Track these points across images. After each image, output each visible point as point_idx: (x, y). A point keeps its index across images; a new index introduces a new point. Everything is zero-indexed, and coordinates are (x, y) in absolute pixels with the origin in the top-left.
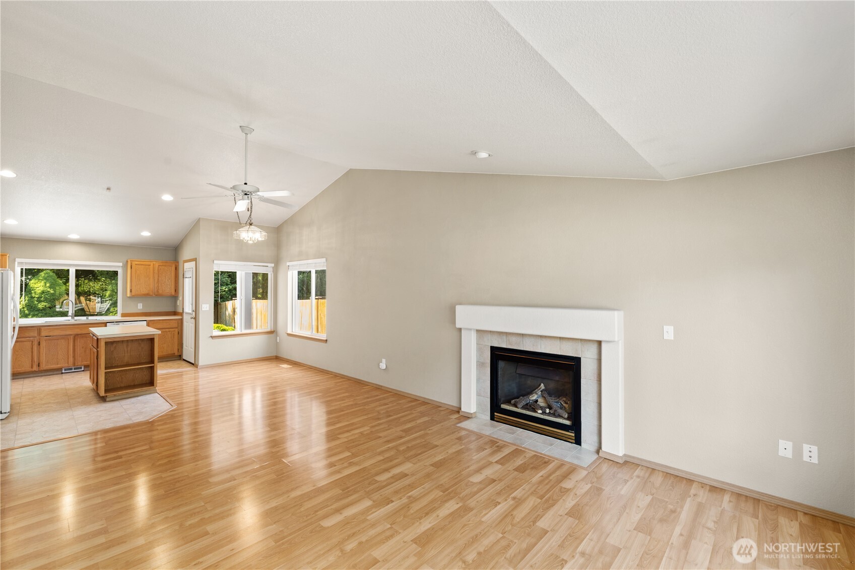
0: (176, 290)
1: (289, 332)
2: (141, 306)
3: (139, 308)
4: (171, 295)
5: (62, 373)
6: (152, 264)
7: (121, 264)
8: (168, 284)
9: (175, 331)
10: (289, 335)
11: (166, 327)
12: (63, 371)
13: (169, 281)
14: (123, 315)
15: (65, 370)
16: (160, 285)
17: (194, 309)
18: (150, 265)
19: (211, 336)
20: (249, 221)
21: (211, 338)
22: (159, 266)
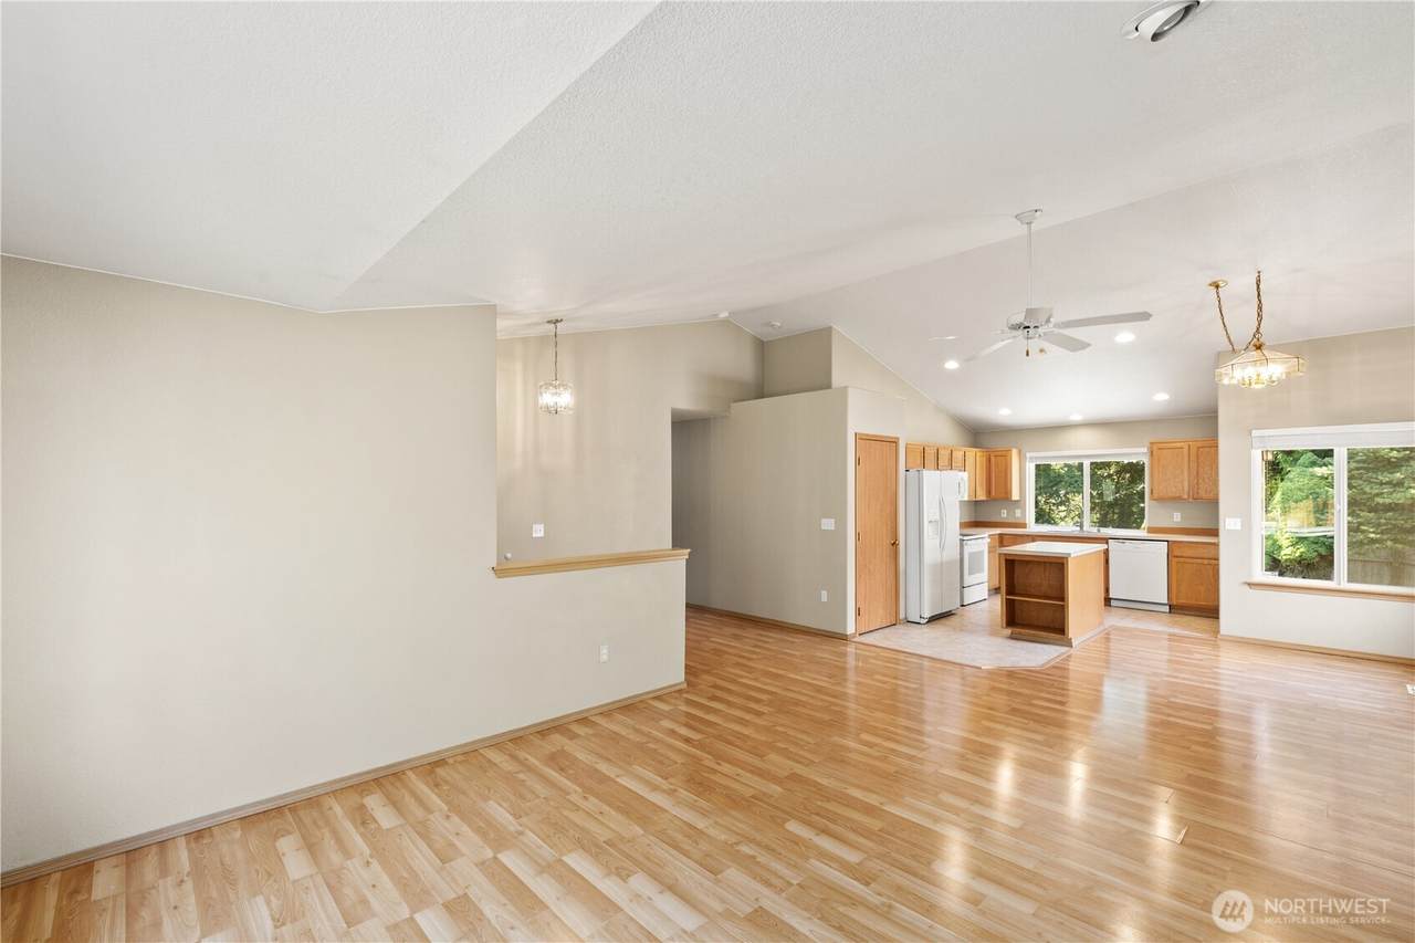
2: (1179, 517)
3: (1175, 521)
7: (1145, 450)
14: (1151, 530)
18: (1183, 448)
19: (1247, 583)
20: (1255, 341)
21: (1247, 586)
22: (1198, 447)
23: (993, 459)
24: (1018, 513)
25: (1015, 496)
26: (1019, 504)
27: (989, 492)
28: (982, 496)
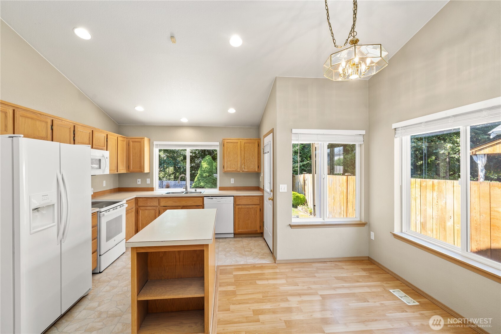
0: (259, 167)
1: (397, 231)
2: (233, 181)
3: (232, 183)
4: (255, 171)
6: (239, 141)
7: (218, 143)
8: (252, 160)
9: (257, 208)
10: (395, 236)
11: (249, 203)
13: (253, 157)
14: (221, 189)
16: (245, 161)
17: (272, 188)
18: (238, 143)
19: (290, 225)
20: (351, 38)
21: (290, 227)
22: (244, 143)
23: (131, 143)
24: (148, 181)
25: (147, 170)
26: (150, 175)
27: (128, 167)
28: (122, 170)
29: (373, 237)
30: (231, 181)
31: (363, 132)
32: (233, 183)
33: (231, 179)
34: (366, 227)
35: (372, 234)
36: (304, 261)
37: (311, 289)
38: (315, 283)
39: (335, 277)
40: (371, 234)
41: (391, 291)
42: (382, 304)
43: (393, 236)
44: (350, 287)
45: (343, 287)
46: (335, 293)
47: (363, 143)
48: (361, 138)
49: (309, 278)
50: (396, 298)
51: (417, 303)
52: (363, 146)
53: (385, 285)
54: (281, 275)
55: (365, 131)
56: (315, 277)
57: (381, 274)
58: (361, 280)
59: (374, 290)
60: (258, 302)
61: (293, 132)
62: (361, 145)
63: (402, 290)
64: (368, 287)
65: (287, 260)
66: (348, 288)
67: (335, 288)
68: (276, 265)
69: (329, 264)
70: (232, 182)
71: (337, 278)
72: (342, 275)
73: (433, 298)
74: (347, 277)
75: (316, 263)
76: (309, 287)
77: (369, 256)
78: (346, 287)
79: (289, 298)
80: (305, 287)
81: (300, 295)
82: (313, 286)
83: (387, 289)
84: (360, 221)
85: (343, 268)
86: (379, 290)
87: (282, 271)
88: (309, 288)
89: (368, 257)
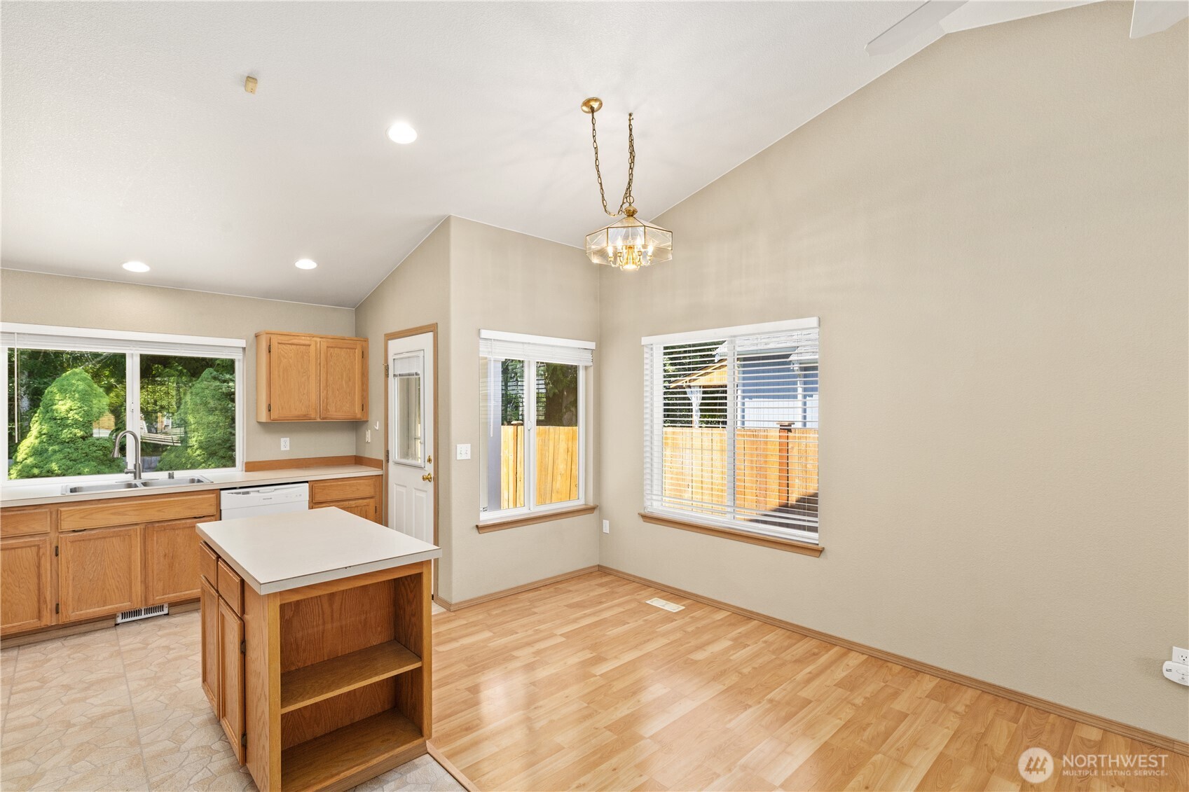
0: (365, 406)
3: (283, 449)
4: (351, 417)
5: (117, 625)
6: (312, 342)
7: (242, 343)
8: (348, 390)
9: (368, 505)
10: (647, 518)
12: (119, 620)
13: (350, 384)
15: (124, 615)
16: (330, 394)
17: (430, 454)
18: (309, 345)
19: (477, 526)
20: (626, 205)
21: (477, 531)
22: (327, 347)
29: (606, 529)
30: (282, 444)
31: (592, 345)
32: (288, 448)
33: (282, 440)
34: (596, 512)
35: (606, 523)
36: (502, 595)
37: (541, 631)
38: (541, 622)
39: (567, 606)
40: (604, 525)
41: (648, 602)
42: (646, 620)
43: (641, 519)
44: (597, 612)
45: (585, 616)
46: (579, 626)
47: (591, 364)
48: (588, 356)
49: (526, 618)
50: (657, 609)
51: (683, 608)
52: (591, 371)
53: (638, 597)
54: (475, 626)
55: (594, 343)
56: (535, 613)
57: (625, 585)
58: (604, 600)
59: (628, 607)
60: (466, 676)
61: (482, 336)
62: (586, 368)
63: (660, 598)
64: (619, 605)
65: (471, 600)
66: (594, 614)
67: (576, 620)
68: (453, 614)
69: (543, 591)
70: (285, 446)
71: (570, 606)
72: (575, 600)
73: (697, 596)
74: (582, 601)
75: (524, 594)
76: (537, 630)
77: (601, 564)
78: (590, 615)
79: (516, 653)
80: (530, 632)
81: (529, 644)
82: (542, 627)
83: (643, 601)
84: (585, 504)
85: (570, 591)
86: (633, 605)
87: (471, 620)
88: (537, 632)
89: (599, 565)
